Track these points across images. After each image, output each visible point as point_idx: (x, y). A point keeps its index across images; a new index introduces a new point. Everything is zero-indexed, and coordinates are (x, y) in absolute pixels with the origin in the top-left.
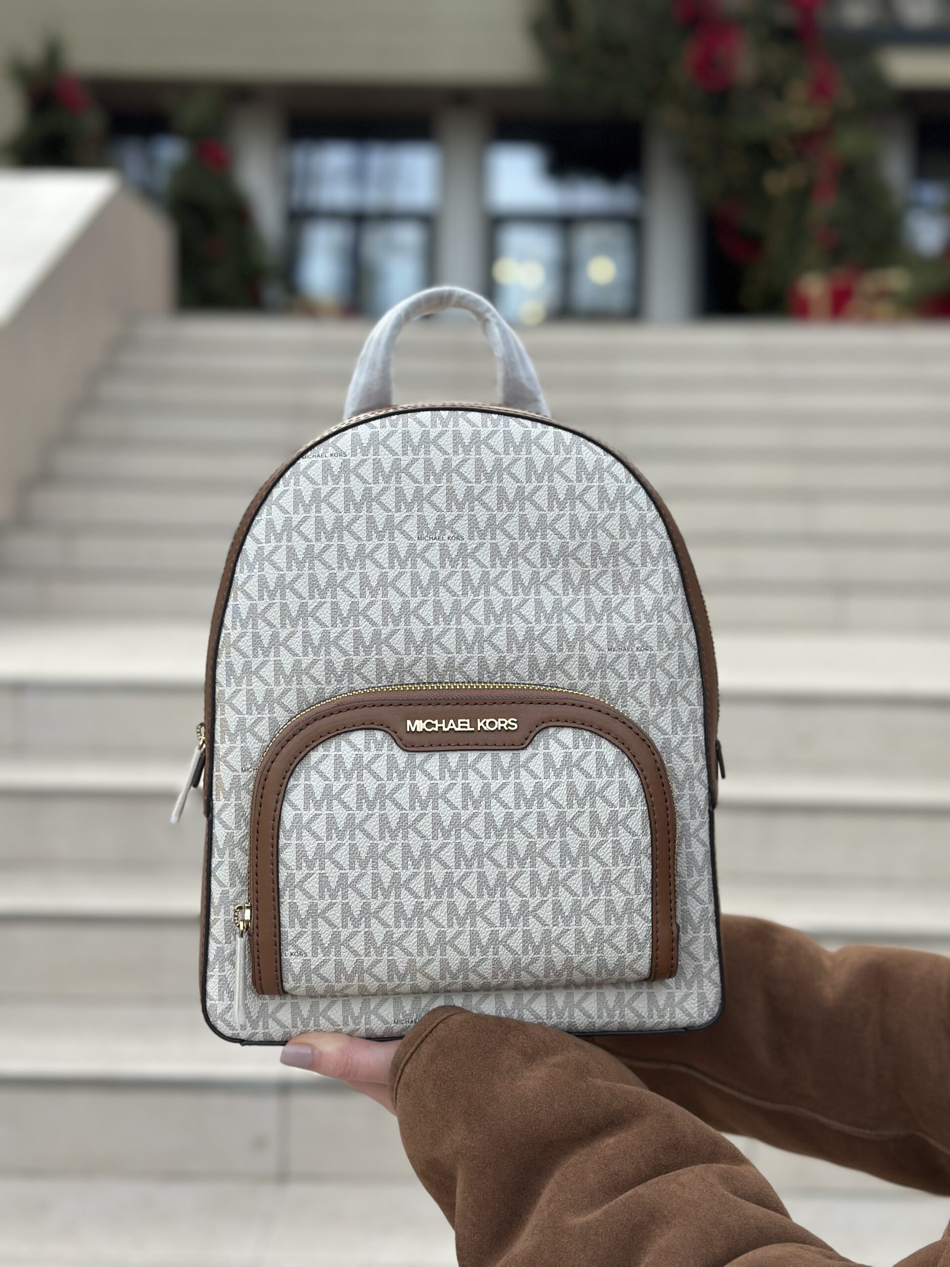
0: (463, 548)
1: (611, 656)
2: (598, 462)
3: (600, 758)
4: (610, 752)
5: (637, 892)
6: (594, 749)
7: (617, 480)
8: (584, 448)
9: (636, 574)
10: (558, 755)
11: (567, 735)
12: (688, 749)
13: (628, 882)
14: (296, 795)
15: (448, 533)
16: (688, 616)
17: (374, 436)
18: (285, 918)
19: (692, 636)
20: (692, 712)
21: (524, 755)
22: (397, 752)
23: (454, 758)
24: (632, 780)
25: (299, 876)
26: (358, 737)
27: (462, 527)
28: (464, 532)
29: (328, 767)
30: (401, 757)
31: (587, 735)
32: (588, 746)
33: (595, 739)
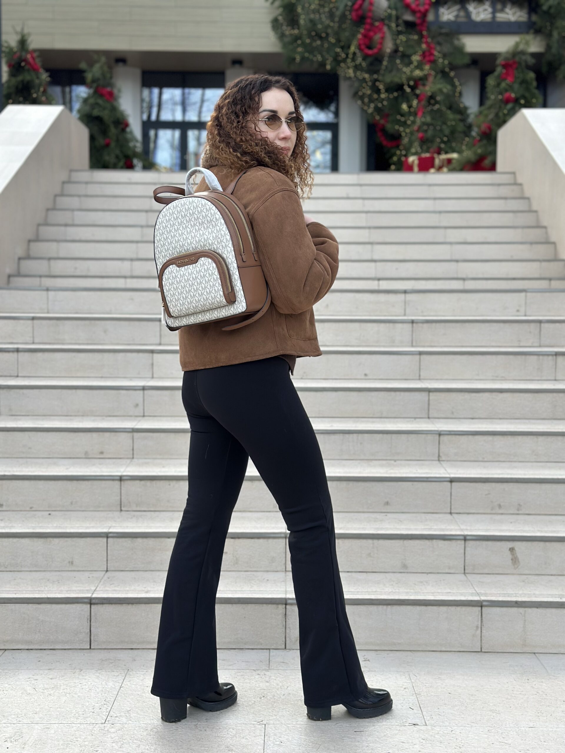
0: (186, 226)
1: (214, 241)
2: (205, 203)
3: (208, 262)
4: (210, 260)
5: (219, 287)
6: (207, 261)
7: (209, 206)
8: (202, 201)
9: (215, 224)
10: (202, 262)
11: (203, 259)
12: (231, 257)
13: (217, 285)
14: (164, 279)
15: (183, 223)
16: (227, 230)
17: (169, 207)
18: (168, 303)
19: (229, 234)
20: (231, 249)
21: (197, 264)
22: (177, 268)
23: (186, 267)
24: (214, 265)
25: (167, 294)
26: (171, 266)
27: (185, 222)
28: (185, 223)
29: (167, 273)
30: (178, 268)
31: (206, 258)
32: (206, 260)
33: (207, 259)
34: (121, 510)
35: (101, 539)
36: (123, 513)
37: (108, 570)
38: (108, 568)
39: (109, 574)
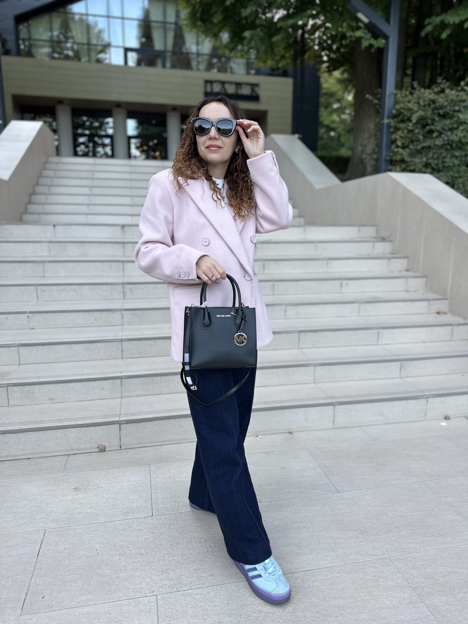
34: (123, 358)
35: (117, 380)
36: (124, 360)
37: (122, 397)
38: (123, 395)
39: (123, 400)
